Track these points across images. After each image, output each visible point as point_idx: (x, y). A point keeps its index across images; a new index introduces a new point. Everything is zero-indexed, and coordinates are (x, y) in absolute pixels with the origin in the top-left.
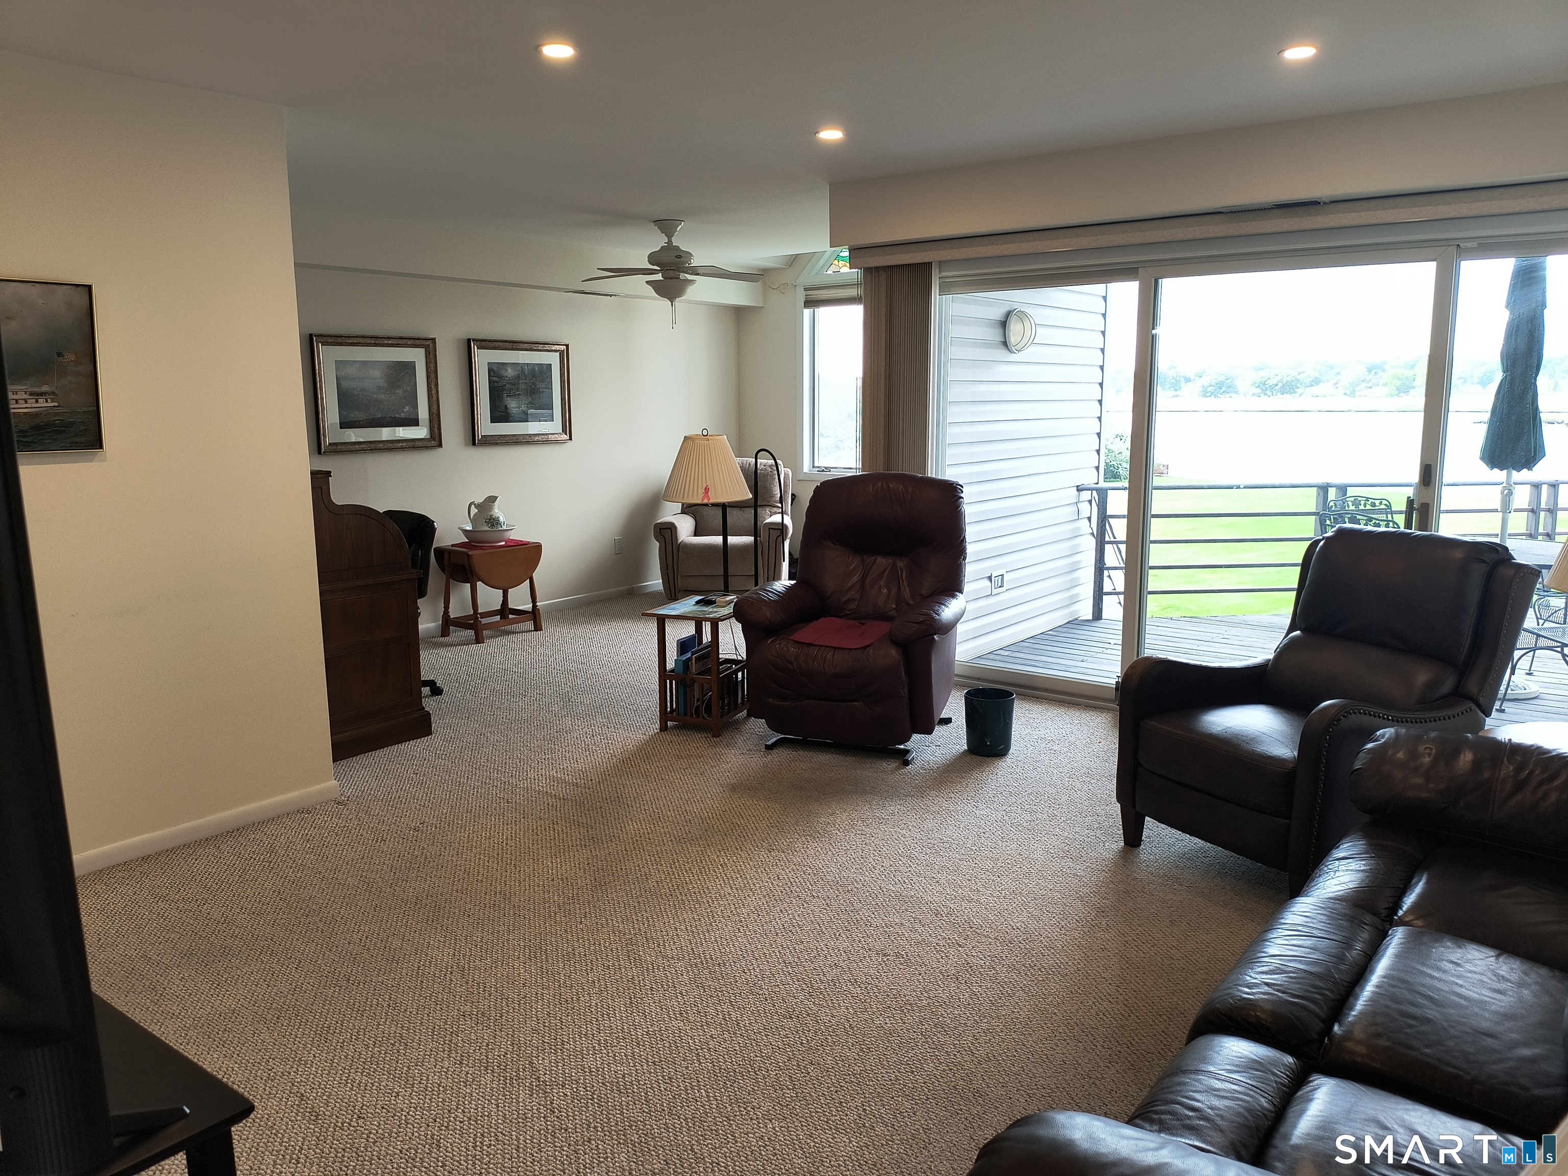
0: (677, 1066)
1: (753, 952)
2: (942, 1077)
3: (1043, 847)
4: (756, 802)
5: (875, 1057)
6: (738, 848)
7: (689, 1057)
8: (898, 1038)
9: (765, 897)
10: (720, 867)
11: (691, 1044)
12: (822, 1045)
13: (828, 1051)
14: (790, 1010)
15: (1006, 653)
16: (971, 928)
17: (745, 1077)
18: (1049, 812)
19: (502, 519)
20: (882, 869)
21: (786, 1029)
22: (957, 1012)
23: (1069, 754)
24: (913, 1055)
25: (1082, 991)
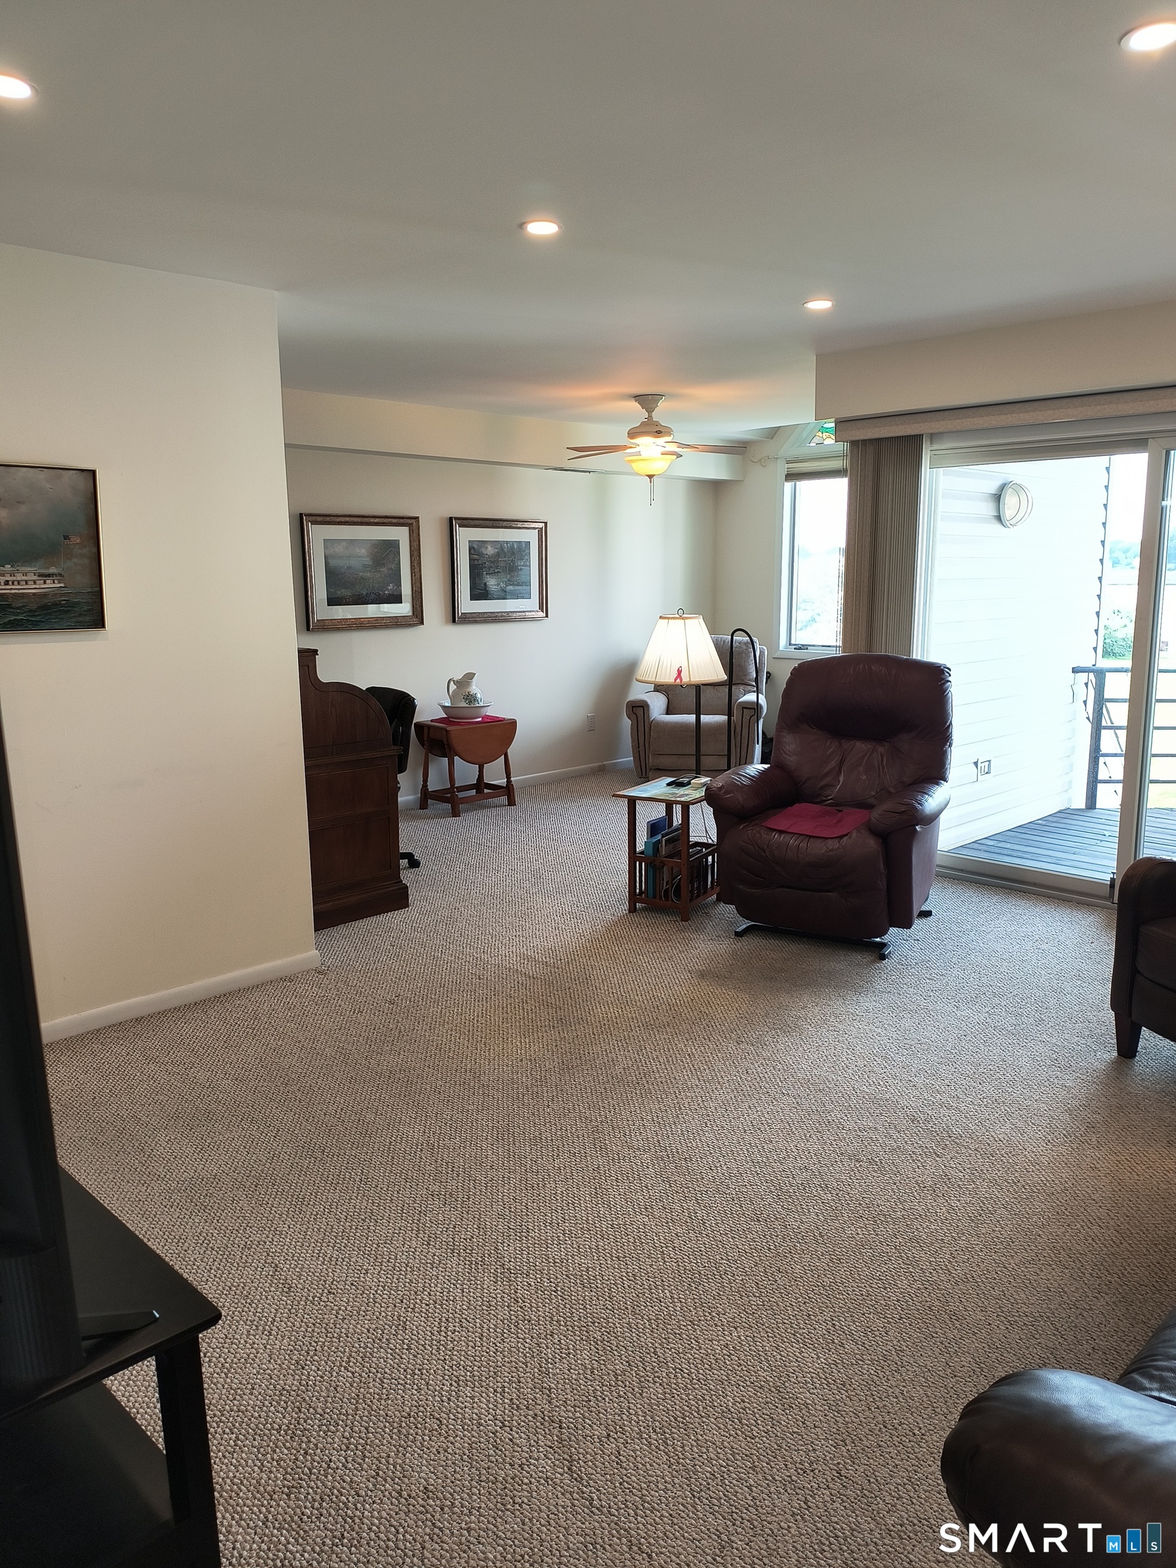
0: (641, 1263)
1: (720, 1148)
2: (917, 1296)
3: (1029, 1054)
4: (725, 991)
5: (845, 1269)
6: (706, 1038)
7: (654, 1254)
8: (871, 1251)
9: (733, 1091)
10: (688, 1057)
11: (656, 1241)
12: (791, 1252)
13: (796, 1259)
14: (758, 1212)
15: (991, 843)
16: (950, 1137)
17: (711, 1280)
18: (1036, 1016)
19: (479, 696)
20: (856, 1069)
21: (753, 1232)
22: (933, 1227)
23: (1059, 955)
24: (885, 1270)
25: (1070, 1212)
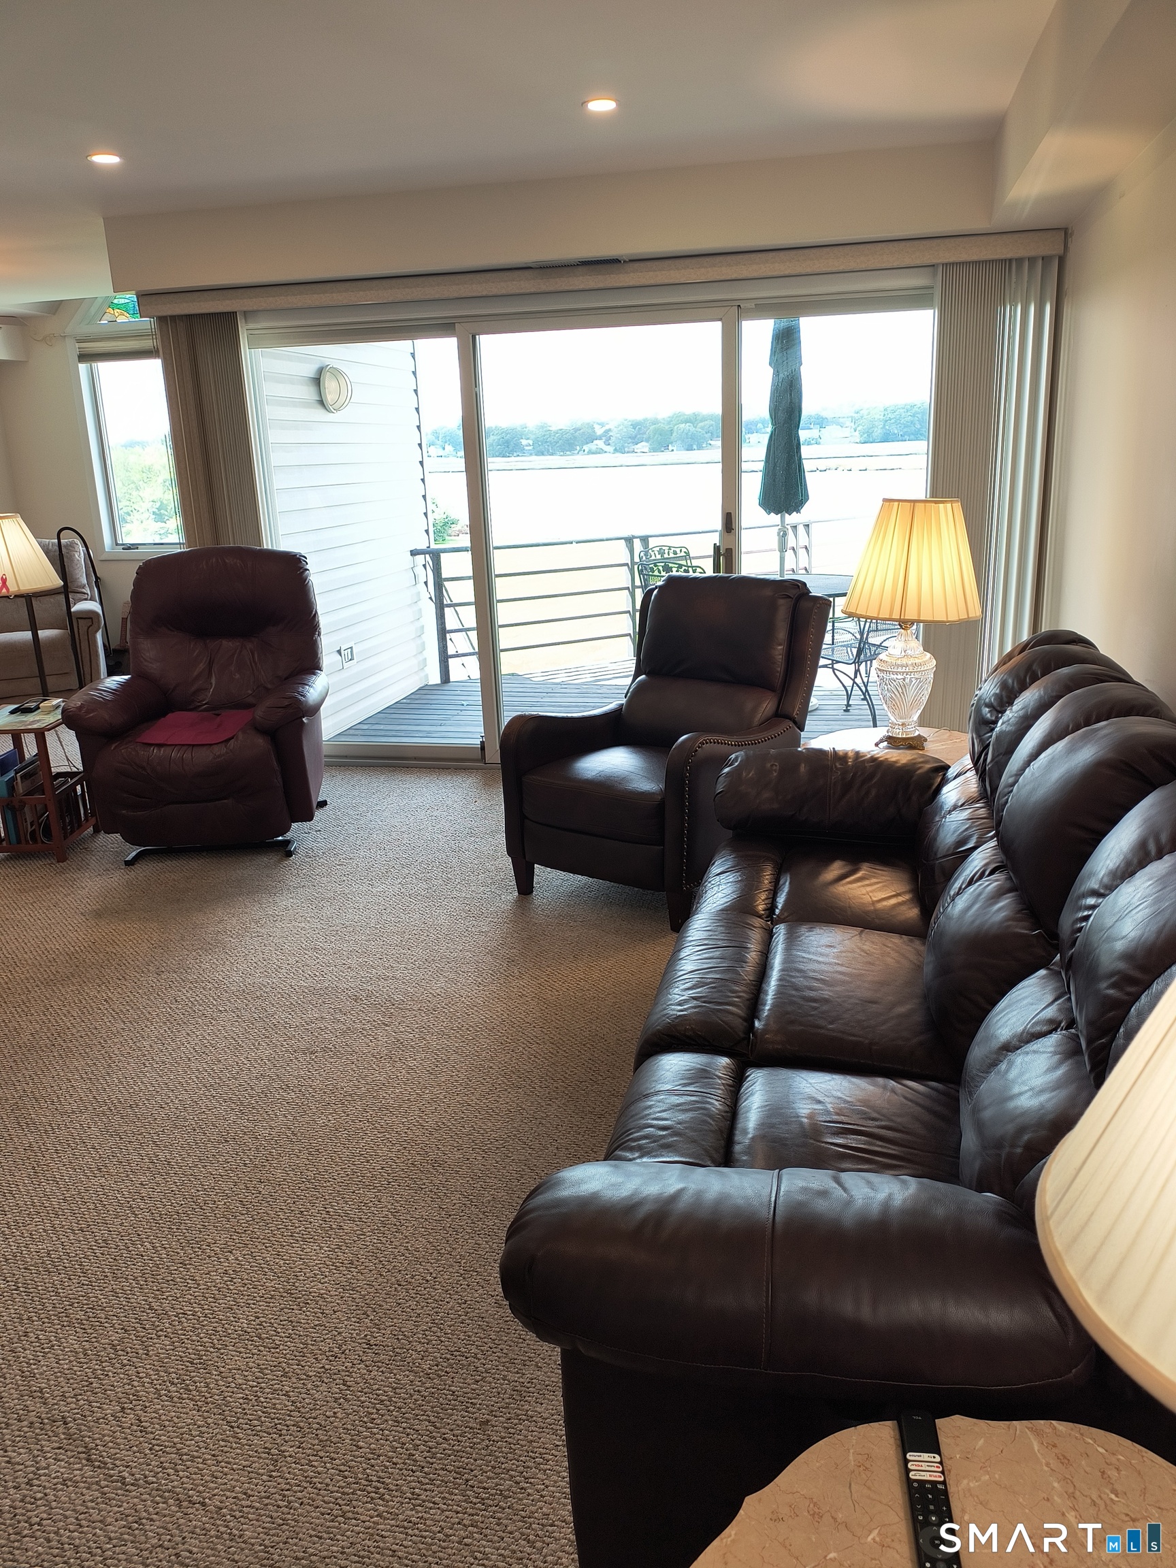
0: (109, 1226)
1: (166, 1084)
2: (398, 1158)
3: (445, 911)
4: (129, 925)
5: (325, 1157)
6: (121, 977)
7: (121, 1212)
8: (346, 1132)
9: (165, 1023)
10: (105, 1003)
11: (120, 1199)
12: (268, 1160)
13: (275, 1165)
14: (224, 1134)
15: (365, 727)
16: (393, 1005)
17: (191, 1216)
18: (443, 876)
20: (288, 967)
21: (224, 1154)
22: (398, 1091)
23: (450, 818)
24: (364, 1144)
25: (511, 1039)
